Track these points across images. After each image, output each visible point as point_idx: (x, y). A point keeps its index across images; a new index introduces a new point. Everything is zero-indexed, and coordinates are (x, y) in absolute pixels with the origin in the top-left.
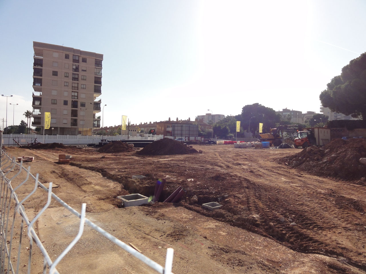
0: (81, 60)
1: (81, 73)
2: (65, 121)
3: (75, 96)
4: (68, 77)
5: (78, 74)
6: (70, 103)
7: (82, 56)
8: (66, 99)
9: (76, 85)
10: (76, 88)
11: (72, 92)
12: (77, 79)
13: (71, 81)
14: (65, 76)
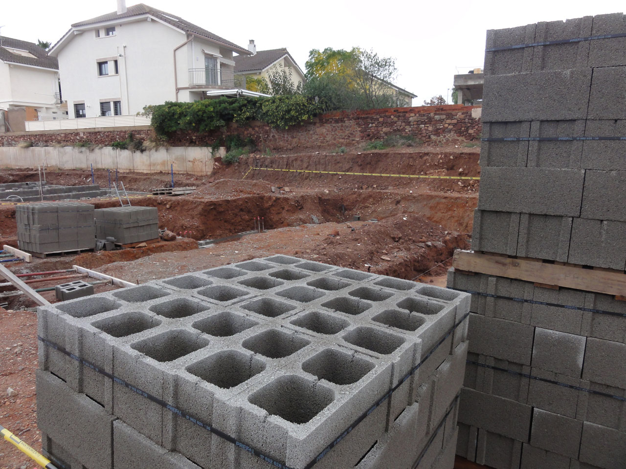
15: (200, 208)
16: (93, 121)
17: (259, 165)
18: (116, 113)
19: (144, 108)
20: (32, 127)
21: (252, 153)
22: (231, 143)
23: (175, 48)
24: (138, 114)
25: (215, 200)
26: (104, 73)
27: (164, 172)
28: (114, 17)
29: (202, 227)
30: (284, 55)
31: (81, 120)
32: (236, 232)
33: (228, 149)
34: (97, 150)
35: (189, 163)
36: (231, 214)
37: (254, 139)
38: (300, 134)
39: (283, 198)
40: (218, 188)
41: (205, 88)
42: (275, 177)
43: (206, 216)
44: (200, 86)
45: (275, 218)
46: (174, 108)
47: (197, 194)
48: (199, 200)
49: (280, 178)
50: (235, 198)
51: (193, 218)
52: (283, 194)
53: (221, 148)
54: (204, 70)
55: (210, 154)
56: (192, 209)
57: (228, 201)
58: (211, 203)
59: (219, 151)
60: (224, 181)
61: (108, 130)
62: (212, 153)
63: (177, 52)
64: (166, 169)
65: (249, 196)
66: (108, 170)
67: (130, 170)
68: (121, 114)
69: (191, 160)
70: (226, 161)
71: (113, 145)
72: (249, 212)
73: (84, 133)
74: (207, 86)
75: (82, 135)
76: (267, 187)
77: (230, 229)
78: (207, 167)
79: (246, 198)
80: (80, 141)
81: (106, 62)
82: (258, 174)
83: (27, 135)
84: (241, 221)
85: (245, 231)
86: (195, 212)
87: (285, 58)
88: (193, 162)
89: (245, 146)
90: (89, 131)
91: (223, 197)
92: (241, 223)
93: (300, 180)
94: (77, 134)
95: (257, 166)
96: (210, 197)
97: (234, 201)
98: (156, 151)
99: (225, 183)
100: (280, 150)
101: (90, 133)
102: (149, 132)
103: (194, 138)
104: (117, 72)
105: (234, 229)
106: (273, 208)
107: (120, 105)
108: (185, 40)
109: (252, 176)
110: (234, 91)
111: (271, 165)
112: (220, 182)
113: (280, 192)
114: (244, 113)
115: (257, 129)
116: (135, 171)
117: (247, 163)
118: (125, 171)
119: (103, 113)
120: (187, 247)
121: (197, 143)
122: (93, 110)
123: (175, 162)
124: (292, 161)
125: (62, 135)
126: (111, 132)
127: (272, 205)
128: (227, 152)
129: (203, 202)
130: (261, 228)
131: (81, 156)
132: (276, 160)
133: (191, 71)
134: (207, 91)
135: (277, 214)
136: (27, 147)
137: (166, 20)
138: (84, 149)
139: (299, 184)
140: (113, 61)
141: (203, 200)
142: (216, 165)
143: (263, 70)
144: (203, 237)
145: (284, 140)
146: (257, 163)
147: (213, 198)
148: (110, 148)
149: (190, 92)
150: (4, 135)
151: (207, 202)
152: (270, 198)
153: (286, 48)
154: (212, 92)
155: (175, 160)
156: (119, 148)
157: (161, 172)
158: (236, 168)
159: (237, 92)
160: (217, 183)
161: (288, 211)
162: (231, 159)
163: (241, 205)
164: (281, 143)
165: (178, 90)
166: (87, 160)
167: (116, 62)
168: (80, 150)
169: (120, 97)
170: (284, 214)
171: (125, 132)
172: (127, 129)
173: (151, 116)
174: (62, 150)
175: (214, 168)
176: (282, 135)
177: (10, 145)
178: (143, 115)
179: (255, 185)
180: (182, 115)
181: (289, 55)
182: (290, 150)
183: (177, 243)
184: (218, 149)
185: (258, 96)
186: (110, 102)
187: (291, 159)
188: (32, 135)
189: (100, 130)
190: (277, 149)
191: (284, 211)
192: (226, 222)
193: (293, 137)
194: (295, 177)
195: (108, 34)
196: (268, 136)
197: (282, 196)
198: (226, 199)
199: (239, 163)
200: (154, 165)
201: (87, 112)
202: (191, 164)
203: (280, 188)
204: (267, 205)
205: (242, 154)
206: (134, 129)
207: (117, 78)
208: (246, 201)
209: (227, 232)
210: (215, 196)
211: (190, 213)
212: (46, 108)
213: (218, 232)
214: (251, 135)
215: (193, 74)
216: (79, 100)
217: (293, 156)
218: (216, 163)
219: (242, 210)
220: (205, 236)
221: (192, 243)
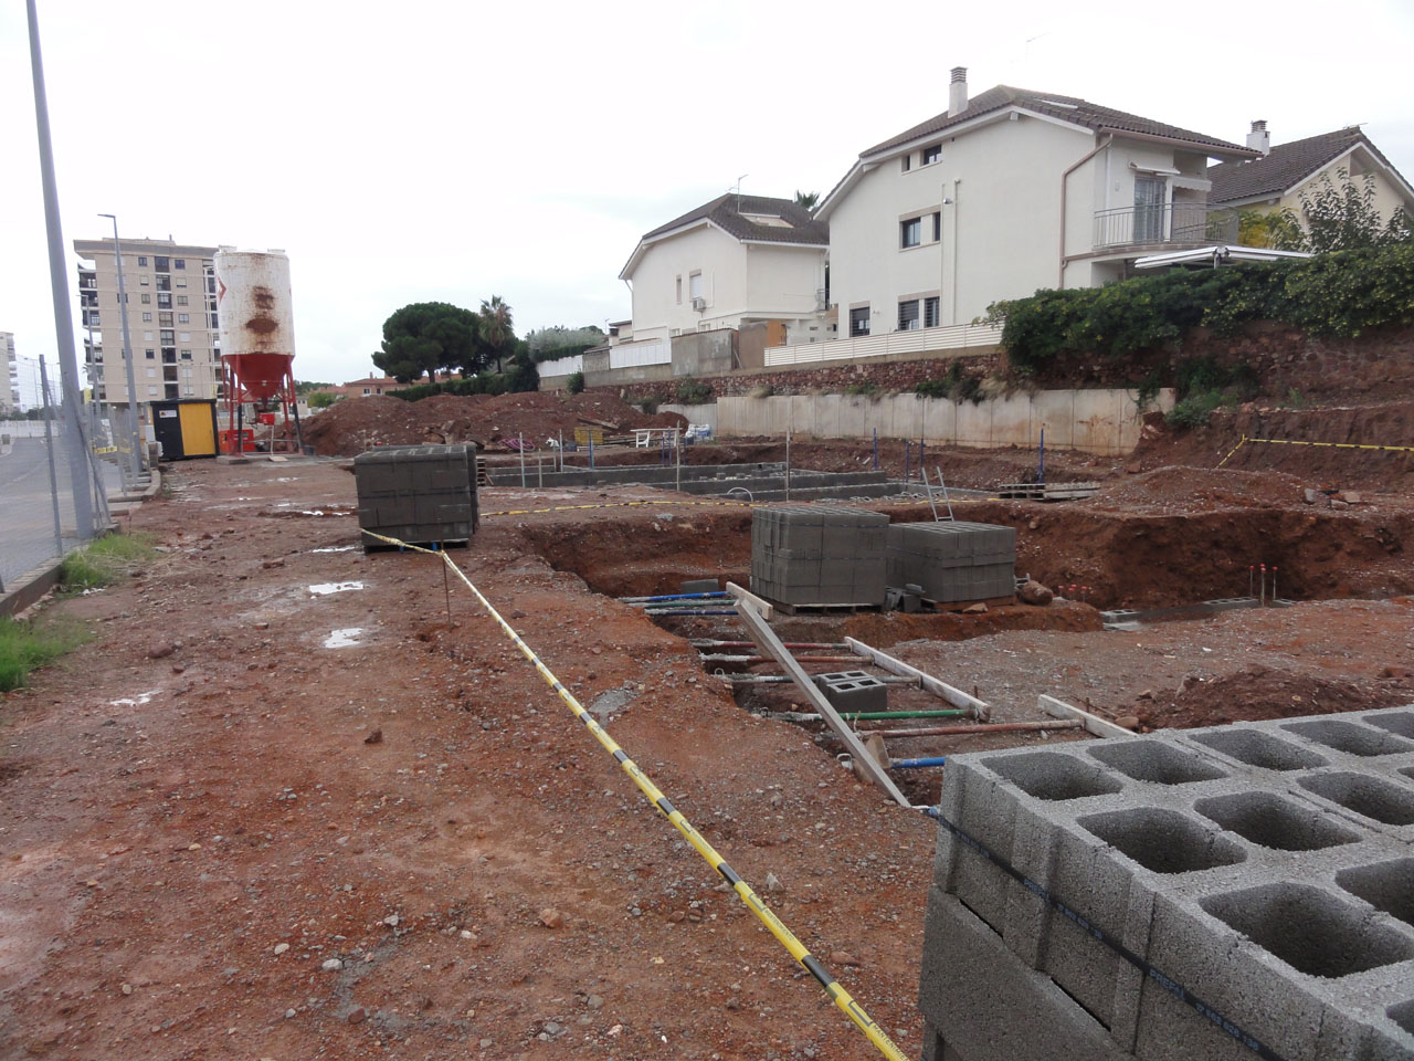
0: (172, 264)
1: (175, 292)
2: (153, 391)
3: (167, 339)
4: (149, 303)
5: (170, 295)
6: (158, 354)
7: (174, 256)
8: (150, 347)
9: (168, 318)
10: (170, 324)
11: (162, 331)
12: (169, 305)
13: (157, 309)
14: (143, 302)
15: (1109, 533)
16: (886, 341)
17: (1266, 431)
18: (929, 323)
19: (988, 309)
20: (776, 358)
21: (1247, 401)
22: (1192, 378)
23: (1066, 170)
24: (976, 322)
25: (1148, 516)
26: (911, 242)
27: (1019, 446)
28: (941, 123)
29: (1111, 579)
30: (1353, 144)
31: (861, 341)
32: (1196, 599)
33: (1181, 394)
34: (886, 401)
35: (1080, 426)
36: (1189, 554)
37: (1256, 365)
38: (1396, 349)
39: (1339, 520)
40: (1156, 487)
41: (1132, 251)
42: (1312, 464)
43: (1121, 553)
44: (1119, 249)
45: (1313, 571)
46: (1056, 303)
47: (1103, 499)
48: (1107, 514)
49: (1328, 465)
50: (1202, 513)
51: (1090, 556)
52: (1340, 508)
53: (1162, 390)
54: (1132, 210)
55: (1134, 406)
56: (1088, 534)
57: (1180, 521)
58: (1139, 524)
59: (1157, 398)
60: (1173, 471)
61: (910, 358)
62: (1139, 403)
63: (1072, 179)
64: (1026, 439)
65: (1239, 509)
66: (904, 441)
67: (948, 440)
68: (937, 324)
69: (1087, 418)
70: (1175, 422)
71: (918, 390)
72: (1236, 549)
73: (864, 366)
74: (1137, 246)
75: (860, 371)
76: (1290, 488)
77: (1181, 589)
78: (1122, 435)
79: (1231, 515)
80: (856, 382)
81: (918, 220)
82: (1263, 454)
83: (765, 374)
84: (1211, 573)
85: (1222, 597)
86: (1097, 543)
87: (1353, 153)
88: (1091, 424)
89: (1229, 383)
90: (874, 361)
91: (1168, 511)
92: (1212, 576)
93: (1392, 471)
94: (852, 369)
95: (1259, 434)
96: (1136, 508)
97: (1199, 521)
98: (1007, 400)
99: (1175, 476)
100: (1328, 393)
101: (875, 366)
102: (995, 359)
103: (1096, 368)
104: (937, 236)
105: (1193, 591)
106: (1308, 545)
107: (937, 306)
108: (1091, 147)
109: (1245, 460)
110: (1206, 252)
111: (1301, 431)
112: (1164, 474)
113: (1330, 504)
114: (1231, 302)
115: (1264, 341)
116: (959, 443)
117: (1231, 427)
118: (937, 444)
119: (903, 325)
120: (1074, 623)
121: (1103, 380)
122: (884, 318)
123: (1047, 423)
124: (1370, 422)
125: (825, 372)
126: (915, 362)
127: (1304, 538)
128: (1178, 400)
129: (1119, 520)
130: (1269, 594)
131: (856, 411)
132: (1318, 420)
133: (1099, 216)
134: (1136, 259)
135: (1316, 560)
136: (764, 396)
137: (1051, 111)
138: (861, 398)
139: (1388, 483)
140: (931, 216)
141: (1117, 515)
142: (1148, 432)
143: (1287, 193)
144: (1112, 603)
145: (1345, 366)
146: (1261, 426)
147: (1143, 512)
148: (911, 396)
149: (1093, 263)
150: (730, 375)
151: (1128, 520)
152: (1299, 518)
153: (1357, 129)
154: (1148, 260)
155: (1050, 418)
156: (929, 396)
157: (1014, 447)
158: (1201, 439)
159: (1215, 252)
160: (1156, 476)
161: (1351, 554)
162: (1189, 417)
163: (1217, 531)
164: (1336, 374)
165: (1066, 262)
166: (866, 420)
167: (937, 216)
168: (854, 401)
169: (939, 288)
170: (1340, 562)
171: (944, 361)
172: (948, 355)
173: (1002, 325)
174: (822, 400)
175: (1142, 438)
176: (1339, 353)
177: (737, 392)
178: (985, 322)
179: (1256, 483)
180: (1074, 317)
181: (1368, 143)
182: (1363, 391)
183: (1054, 611)
184: (1155, 393)
185: (1275, 258)
186: (917, 301)
187: (1364, 417)
188: (774, 374)
189: (895, 359)
190: (1323, 391)
191: (1341, 553)
192: (1171, 570)
193: (1374, 358)
194: (1376, 463)
195: (926, 161)
196: (1297, 357)
197: (1337, 514)
198: (1177, 514)
199: (1210, 426)
200: (1000, 430)
201: (873, 324)
202: (1084, 428)
203: (1329, 493)
204: (1287, 536)
205: (1221, 404)
206: (963, 354)
207: (937, 248)
208: (1231, 521)
209: (1174, 595)
210: (1147, 506)
211: (1085, 542)
212: (801, 321)
213: (1152, 594)
214: (1247, 356)
215: (1104, 223)
216: (859, 301)
217: (1370, 407)
218: (1150, 427)
219: (1216, 544)
220: (1116, 599)
221: (1087, 614)
